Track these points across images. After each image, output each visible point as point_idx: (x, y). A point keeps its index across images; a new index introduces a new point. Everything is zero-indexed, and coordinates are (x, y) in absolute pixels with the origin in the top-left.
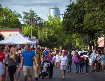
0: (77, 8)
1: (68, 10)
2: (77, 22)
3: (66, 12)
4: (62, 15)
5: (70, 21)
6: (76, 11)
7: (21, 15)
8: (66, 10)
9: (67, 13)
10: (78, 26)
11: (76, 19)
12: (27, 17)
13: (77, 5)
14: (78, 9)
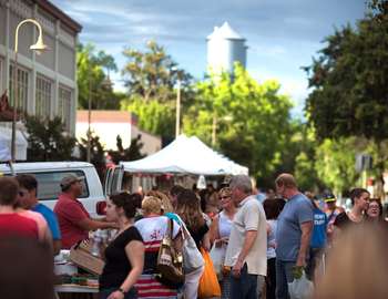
0: (362, 48)
1: (327, 52)
2: (360, 96)
3: (322, 60)
4: (307, 69)
5: (338, 92)
6: (359, 59)
7: (112, 59)
8: (322, 55)
9: (325, 62)
10: (364, 110)
11: (357, 87)
12: (139, 69)
13: (362, 38)
14: (366, 52)
